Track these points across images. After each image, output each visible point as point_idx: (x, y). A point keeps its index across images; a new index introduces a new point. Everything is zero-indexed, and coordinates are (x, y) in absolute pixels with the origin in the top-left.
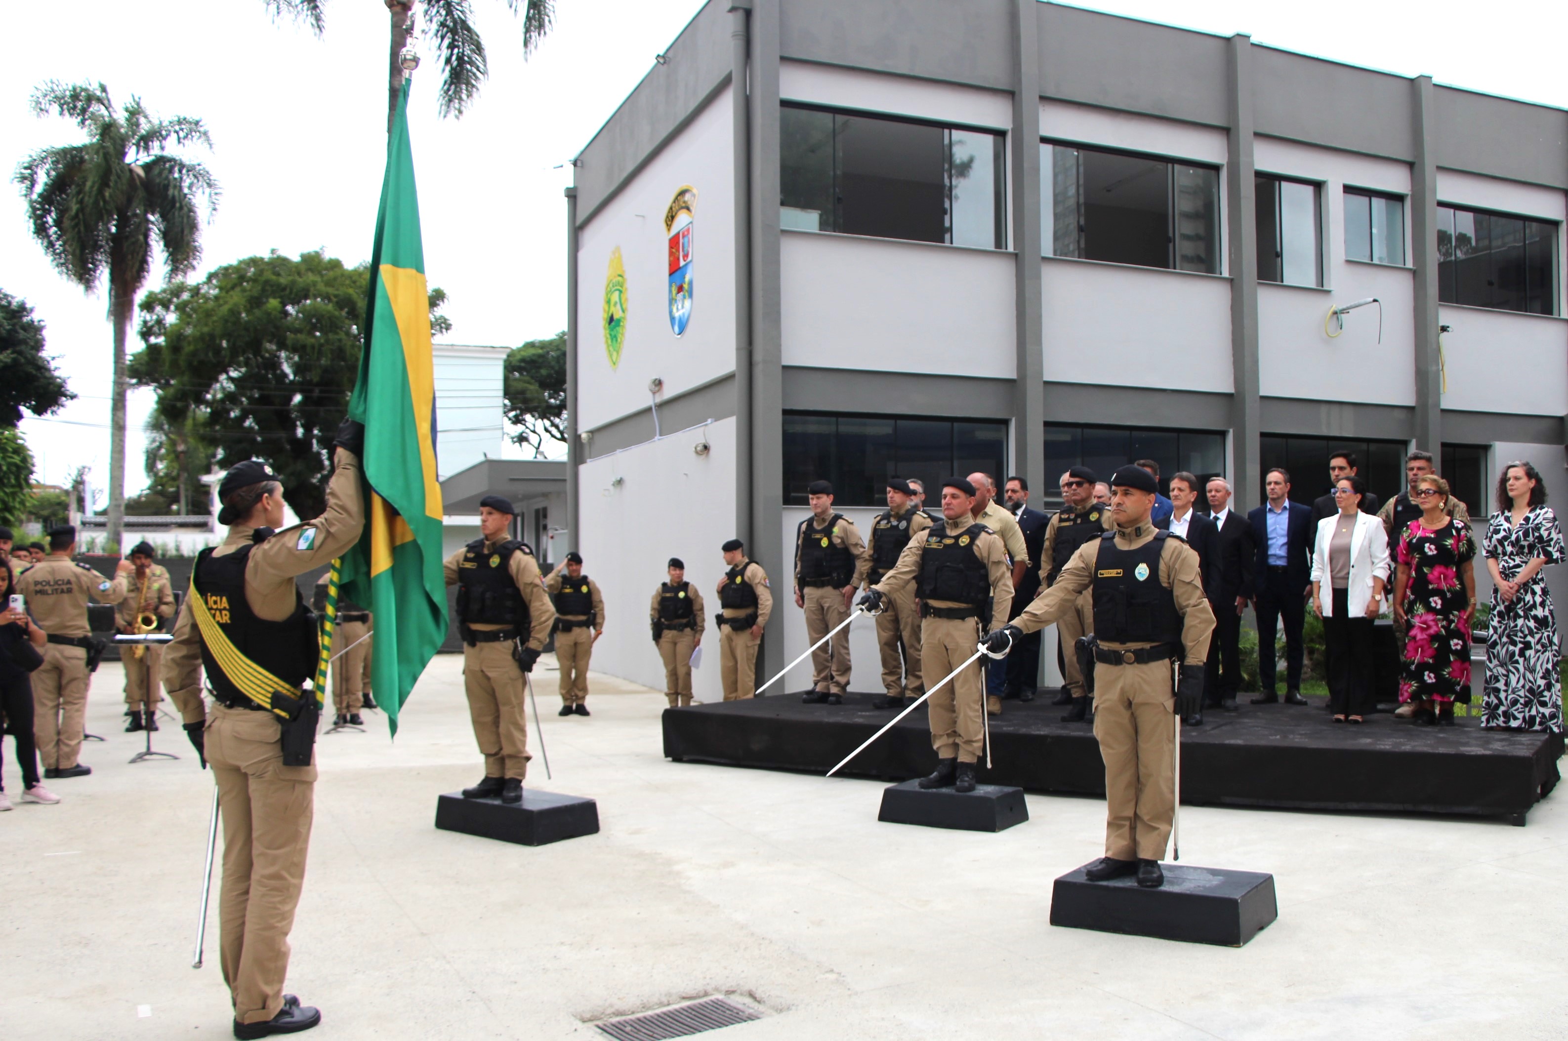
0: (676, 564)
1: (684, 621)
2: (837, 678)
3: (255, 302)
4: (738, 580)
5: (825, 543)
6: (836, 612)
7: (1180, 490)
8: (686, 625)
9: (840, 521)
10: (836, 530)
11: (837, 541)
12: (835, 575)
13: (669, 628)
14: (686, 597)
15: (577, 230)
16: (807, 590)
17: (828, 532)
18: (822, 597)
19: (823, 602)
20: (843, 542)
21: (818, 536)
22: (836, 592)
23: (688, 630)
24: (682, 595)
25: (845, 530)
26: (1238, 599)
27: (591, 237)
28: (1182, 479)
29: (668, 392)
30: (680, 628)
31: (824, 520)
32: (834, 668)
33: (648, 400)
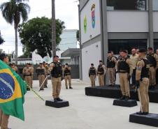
0: (92, 65)
2: (113, 82)
3: (35, 25)
11: (112, 60)
13: (91, 75)
14: (94, 70)
15: (80, 11)
21: (109, 60)
27: (82, 13)
29: (93, 37)
33: (89, 39)
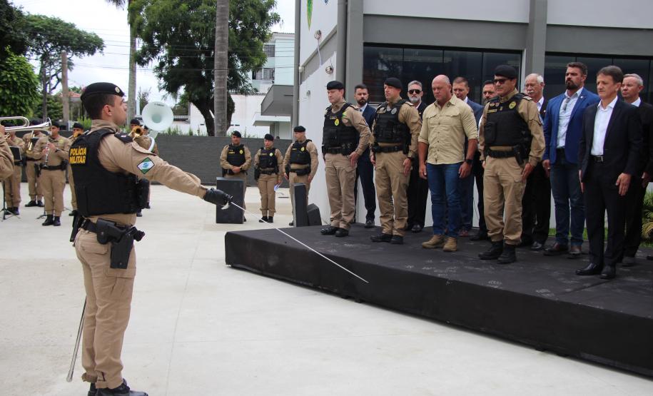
1: (272, 169)
2: (345, 218)
4: (303, 149)
5: (337, 122)
6: (344, 172)
7: (604, 83)
8: (273, 172)
9: (349, 108)
10: (345, 114)
11: (345, 121)
12: (343, 145)
13: (264, 173)
14: (274, 155)
16: (327, 156)
17: (340, 116)
18: (335, 161)
19: (335, 164)
20: (349, 122)
21: (333, 118)
22: (345, 158)
23: (274, 175)
24: (271, 154)
25: (352, 115)
26: (644, 174)
28: (606, 73)
30: (270, 173)
31: (337, 107)
32: (343, 211)
